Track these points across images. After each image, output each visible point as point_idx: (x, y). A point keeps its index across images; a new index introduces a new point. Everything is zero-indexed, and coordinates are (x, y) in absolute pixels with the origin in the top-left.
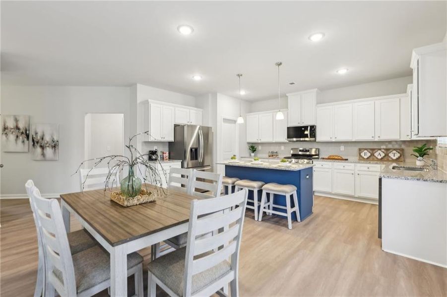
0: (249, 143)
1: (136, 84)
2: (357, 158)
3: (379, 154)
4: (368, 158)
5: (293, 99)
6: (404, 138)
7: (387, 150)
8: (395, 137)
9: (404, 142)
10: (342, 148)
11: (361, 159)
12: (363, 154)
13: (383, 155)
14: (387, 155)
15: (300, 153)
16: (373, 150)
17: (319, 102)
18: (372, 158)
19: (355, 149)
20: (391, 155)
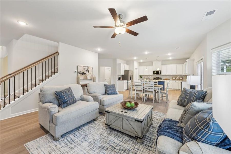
0: (140, 75)
1: (116, 59)
2: (172, 79)
3: (177, 78)
4: (175, 79)
5: (154, 63)
6: (183, 74)
7: (179, 77)
8: (181, 74)
9: (184, 75)
10: (168, 77)
11: (173, 79)
12: (173, 78)
13: (178, 78)
14: (179, 78)
15: (156, 78)
16: (176, 77)
17: (162, 64)
18: (176, 79)
19: (171, 77)
20: (180, 78)
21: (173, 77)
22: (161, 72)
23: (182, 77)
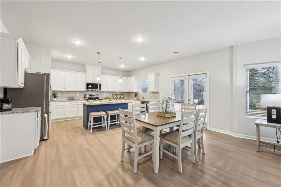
21: (113, 95)
22: (100, 87)
23: (123, 95)
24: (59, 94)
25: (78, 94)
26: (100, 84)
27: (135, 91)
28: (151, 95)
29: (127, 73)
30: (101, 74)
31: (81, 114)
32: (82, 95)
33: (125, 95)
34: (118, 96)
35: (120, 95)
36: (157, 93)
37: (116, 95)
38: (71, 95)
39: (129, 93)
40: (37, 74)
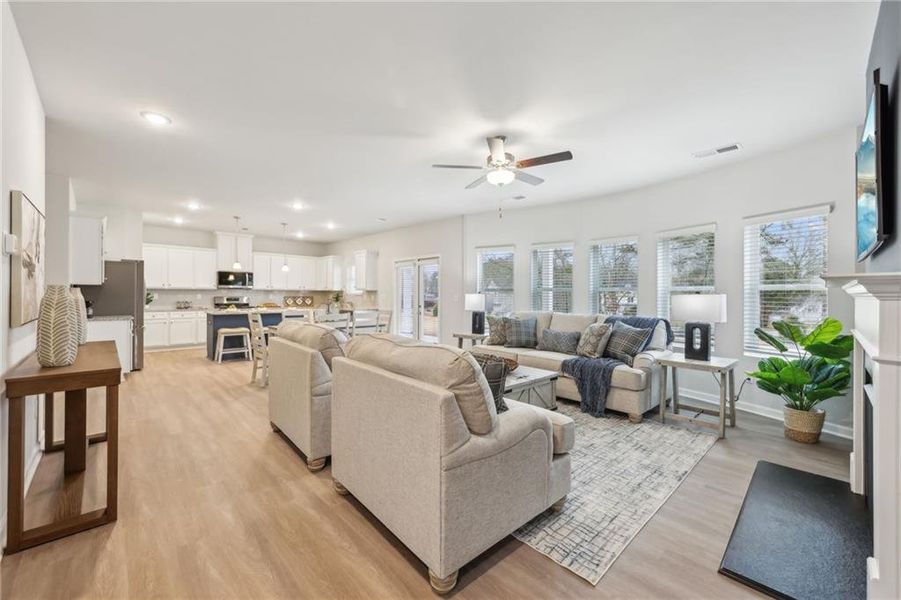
4: (291, 304)
5: (223, 241)
11: (286, 305)
12: (288, 302)
13: (302, 302)
15: (226, 302)
17: (254, 249)
18: (294, 305)
20: (306, 301)
21: (286, 298)
22: (251, 280)
23: (312, 298)
24: (156, 296)
25: (199, 296)
26: (251, 274)
27: (336, 288)
28: (365, 296)
29: (321, 248)
30: (253, 251)
31: (203, 338)
32: (210, 297)
33: (316, 297)
34: (300, 301)
35: (304, 298)
36: (376, 292)
37: (294, 298)
38: (181, 298)
39: (325, 293)
40: (124, 262)
